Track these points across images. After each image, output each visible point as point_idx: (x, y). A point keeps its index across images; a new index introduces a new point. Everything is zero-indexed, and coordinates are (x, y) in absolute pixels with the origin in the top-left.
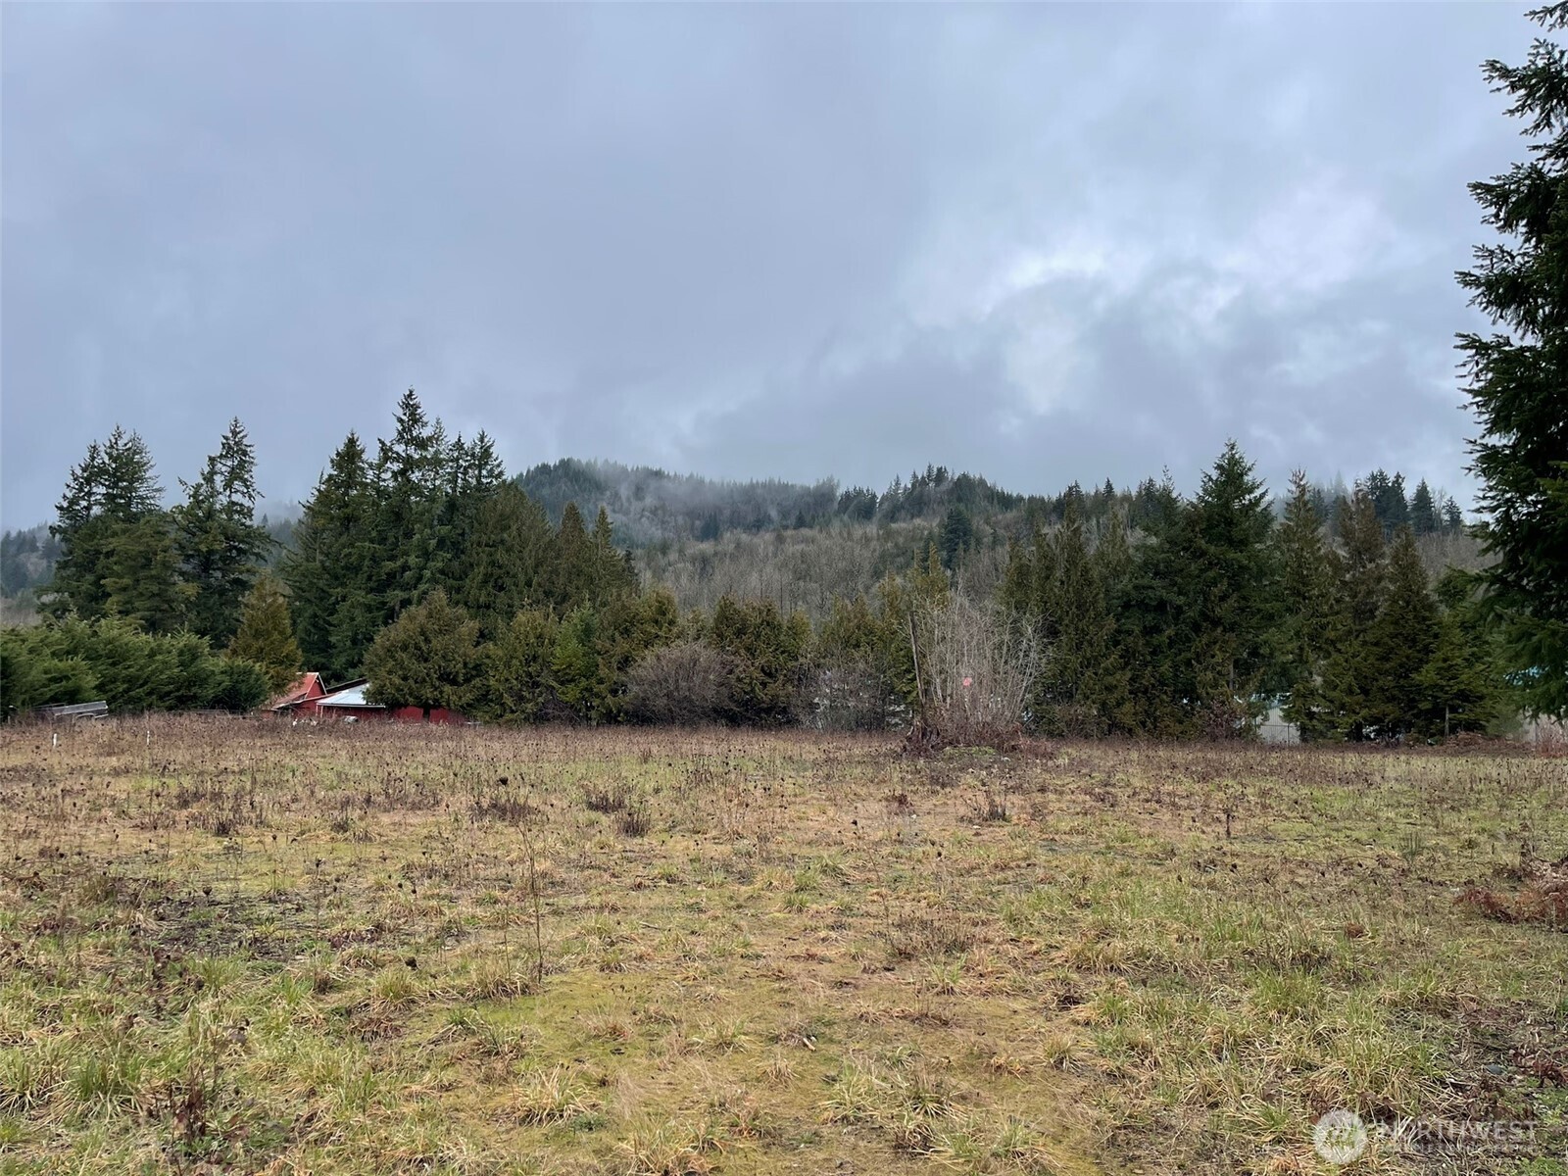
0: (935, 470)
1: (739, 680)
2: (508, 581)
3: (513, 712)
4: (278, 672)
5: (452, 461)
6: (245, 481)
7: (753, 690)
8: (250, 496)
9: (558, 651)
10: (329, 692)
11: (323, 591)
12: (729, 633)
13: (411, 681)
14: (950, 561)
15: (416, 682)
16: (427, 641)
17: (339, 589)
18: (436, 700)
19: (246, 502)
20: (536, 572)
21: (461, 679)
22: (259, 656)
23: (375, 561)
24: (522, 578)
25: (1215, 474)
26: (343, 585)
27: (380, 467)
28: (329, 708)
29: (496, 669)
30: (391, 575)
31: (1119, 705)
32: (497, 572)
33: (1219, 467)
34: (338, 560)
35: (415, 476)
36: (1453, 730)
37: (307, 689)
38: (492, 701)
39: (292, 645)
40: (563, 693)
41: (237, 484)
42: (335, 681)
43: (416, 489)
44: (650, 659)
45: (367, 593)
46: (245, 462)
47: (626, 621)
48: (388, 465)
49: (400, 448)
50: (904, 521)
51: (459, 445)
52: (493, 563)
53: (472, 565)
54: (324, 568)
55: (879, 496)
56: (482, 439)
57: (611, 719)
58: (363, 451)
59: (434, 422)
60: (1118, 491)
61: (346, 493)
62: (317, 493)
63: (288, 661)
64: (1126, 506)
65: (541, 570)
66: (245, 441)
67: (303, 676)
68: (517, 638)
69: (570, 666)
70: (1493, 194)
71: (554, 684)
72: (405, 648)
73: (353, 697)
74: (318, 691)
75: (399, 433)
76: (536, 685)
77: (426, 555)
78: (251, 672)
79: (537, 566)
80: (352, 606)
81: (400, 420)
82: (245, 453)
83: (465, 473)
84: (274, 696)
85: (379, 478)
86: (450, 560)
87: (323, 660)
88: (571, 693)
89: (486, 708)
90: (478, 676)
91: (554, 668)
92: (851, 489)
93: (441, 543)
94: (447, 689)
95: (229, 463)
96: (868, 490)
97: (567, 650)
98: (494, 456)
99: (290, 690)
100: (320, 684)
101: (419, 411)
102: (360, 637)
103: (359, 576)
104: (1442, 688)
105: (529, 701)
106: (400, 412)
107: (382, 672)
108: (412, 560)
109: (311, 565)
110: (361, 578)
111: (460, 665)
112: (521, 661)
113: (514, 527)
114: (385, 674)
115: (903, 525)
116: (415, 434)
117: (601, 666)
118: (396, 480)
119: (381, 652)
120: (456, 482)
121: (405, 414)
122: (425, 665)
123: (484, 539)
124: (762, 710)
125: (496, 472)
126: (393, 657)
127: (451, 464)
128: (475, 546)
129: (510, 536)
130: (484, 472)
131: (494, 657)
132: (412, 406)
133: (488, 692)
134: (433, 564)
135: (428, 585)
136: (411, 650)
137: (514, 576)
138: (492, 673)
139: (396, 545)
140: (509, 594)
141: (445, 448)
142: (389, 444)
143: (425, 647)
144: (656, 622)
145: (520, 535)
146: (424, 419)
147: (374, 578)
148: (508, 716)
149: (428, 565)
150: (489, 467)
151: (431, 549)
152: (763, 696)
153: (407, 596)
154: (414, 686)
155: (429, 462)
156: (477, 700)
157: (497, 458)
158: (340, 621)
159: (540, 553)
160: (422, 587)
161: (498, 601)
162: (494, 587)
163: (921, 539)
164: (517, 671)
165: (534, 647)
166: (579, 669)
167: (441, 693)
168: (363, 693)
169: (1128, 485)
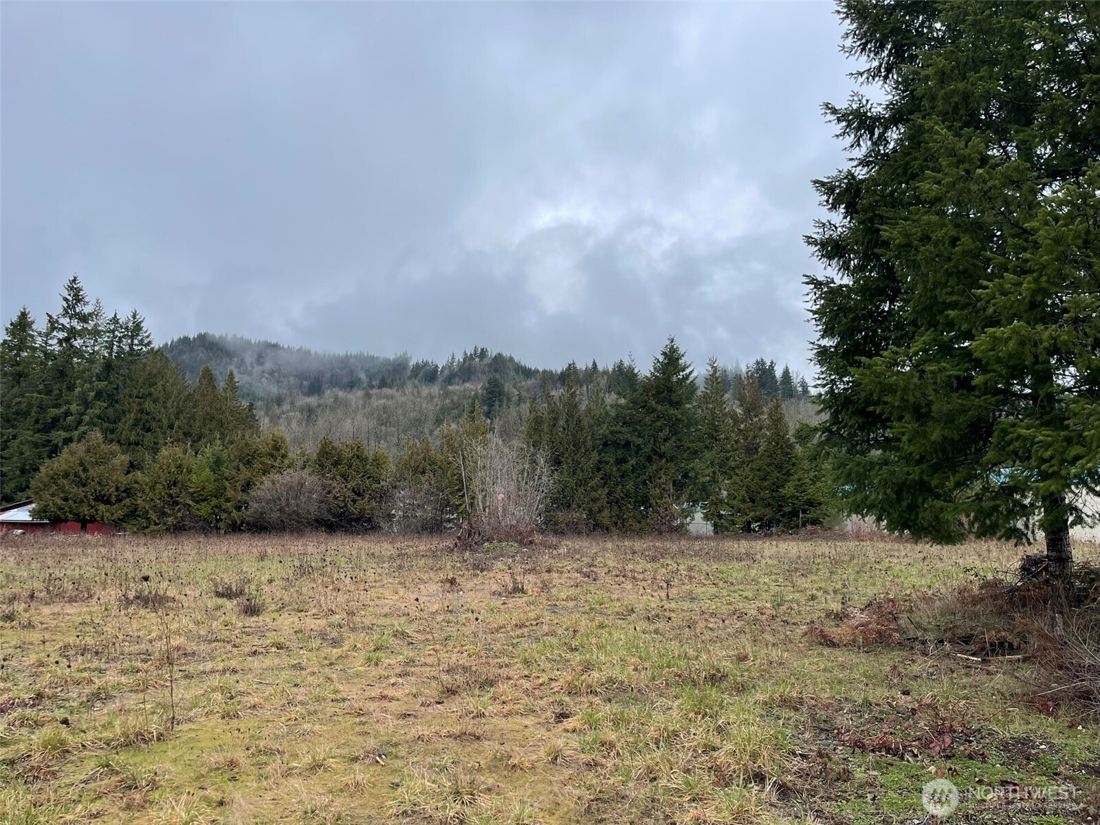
0: (479, 350)
1: (336, 498)
2: (154, 425)
3: (156, 524)
5: (109, 332)
7: (346, 505)
9: (194, 477)
12: (328, 464)
13: (70, 502)
14: (489, 413)
15: (75, 502)
16: (85, 470)
17: (10, 430)
18: (92, 516)
20: (177, 418)
21: (113, 499)
23: (41, 409)
24: (165, 422)
25: (661, 358)
26: (14, 427)
27: (47, 335)
29: (143, 492)
30: (56, 420)
31: (600, 511)
32: (145, 417)
33: (664, 354)
34: (10, 407)
35: (78, 343)
36: (804, 524)
38: (139, 516)
40: (198, 509)
42: (6, 502)
43: (78, 353)
44: (267, 483)
45: (35, 433)
47: (249, 455)
48: (55, 333)
49: (65, 321)
50: (458, 385)
51: (115, 320)
52: (142, 411)
53: (124, 412)
55: (440, 367)
56: (134, 317)
57: (235, 528)
58: (33, 322)
59: (94, 302)
60: (600, 368)
61: (18, 355)
64: (606, 377)
65: (181, 416)
68: (161, 468)
69: (204, 488)
70: (827, 187)
71: (191, 503)
72: (66, 476)
73: (21, 515)
75: (65, 309)
76: (177, 503)
77: (86, 404)
79: (178, 413)
80: (22, 443)
81: (66, 300)
83: (120, 341)
85: (46, 343)
86: (106, 408)
88: (204, 510)
89: (134, 522)
90: (128, 497)
91: (191, 490)
92: (420, 361)
93: (99, 395)
94: (102, 507)
96: (432, 362)
97: (201, 477)
98: (144, 329)
101: (81, 293)
103: (28, 420)
104: (797, 498)
105: (170, 516)
106: (65, 293)
107: (46, 495)
108: (74, 408)
110: (30, 421)
111: (113, 489)
112: (163, 486)
113: (160, 384)
114: (48, 496)
115: (457, 387)
116: (77, 310)
117: (228, 489)
118: (61, 345)
119: (46, 479)
120: (112, 348)
121: (70, 295)
122: (83, 489)
123: (135, 392)
124: (353, 520)
125: (146, 342)
126: (55, 483)
127: (108, 334)
128: (127, 397)
129: (157, 390)
130: (136, 342)
131: (141, 482)
132: (76, 289)
133: (136, 510)
134: (91, 411)
135: (87, 427)
136: (71, 477)
137: (159, 421)
138: (139, 495)
139: (60, 396)
140: (155, 434)
141: (103, 322)
142: (55, 318)
143: (83, 475)
144: (272, 456)
145: (164, 390)
146: (86, 299)
147: (40, 422)
148: (152, 527)
149: (87, 411)
150: (140, 338)
151: (90, 399)
152: (354, 509)
153: (69, 436)
154: (73, 506)
155: (89, 332)
156: (127, 516)
157: (147, 331)
158: (11, 454)
159: (181, 403)
160: (82, 429)
161: (145, 439)
162: (142, 429)
163: (469, 398)
164: (160, 493)
165: (174, 475)
166: (211, 491)
167: (96, 510)
168: (30, 511)
169: (606, 364)
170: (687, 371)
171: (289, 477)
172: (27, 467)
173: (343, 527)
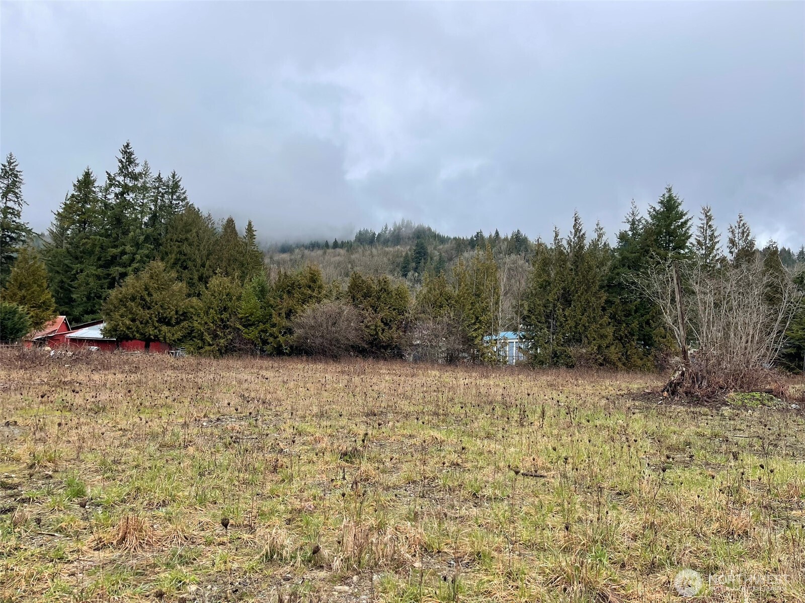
0: (405, 221)
1: (367, 327)
2: (190, 264)
3: (210, 345)
4: (37, 314)
5: (154, 189)
6: (15, 193)
7: (377, 334)
8: (19, 204)
9: (243, 304)
10: (73, 329)
11: (68, 266)
12: (359, 296)
13: (137, 322)
14: (417, 268)
15: (141, 323)
16: (150, 295)
17: (79, 265)
18: (156, 336)
19: (16, 207)
20: (208, 259)
21: (173, 321)
22: (22, 301)
23: (102, 249)
24: (199, 261)
26: (81, 263)
27: (107, 190)
28: (73, 340)
29: (199, 315)
30: (114, 257)
32: (183, 257)
34: (78, 247)
35: (130, 197)
37: (57, 327)
38: (195, 337)
39: (47, 295)
40: (246, 333)
41: (10, 196)
42: (77, 322)
43: (129, 205)
44: (309, 311)
45: (97, 268)
46: (16, 181)
47: (288, 286)
48: (113, 188)
49: (120, 179)
50: (391, 247)
51: (159, 179)
52: (180, 253)
53: (167, 253)
54: (68, 252)
56: (174, 176)
57: (279, 352)
58: (95, 181)
59: (143, 164)
60: (502, 236)
61: (83, 206)
62: (64, 206)
63: (44, 306)
64: (506, 243)
65: (211, 257)
66: (17, 168)
67: (55, 318)
68: (212, 295)
69: (251, 314)
71: (240, 327)
72: (133, 299)
73: (94, 332)
74: (64, 326)
75: (120, 169)
76: (226, 327)
77: (138, 246)
78: (15, 312)
79: (208, 255)
80: (87, 276)
81: (121, 162)
82: (16, 176)
83: (163, 197)
84: (33, 331)
85: (105, 198)
86: (153, 249)
87: (67, 309)
88: (252, 334)
89: (191, 341)
90: (185, 320)
91: (240, 316)
92: (362, 230)
93: (147, 239)
94: (164, 328)
95: (6, 182)
96: (371, 231)
97: (249, 304)
98: (181, 187)
99: (46, 327)
100: (66, 323)
101: (133, 156)
102: (92, 295)
103: (92, 257)
105: (222, 338)
106: (120, 156)
107: (117, 315)
108: (128, 248)
109: (59, 250)
110: (94, 258)
111: (173, 312)
112: (216, 311)
113: (194, 231)
114: (118, 317)
115: (391, 249)
116: (130, 170)
117: (274, 316)
118: (118, 198)
119: (115, 302)
120: (157, 201)
121: (124, 158)
122: (148, 311)
123: (175, 237)
124: (383, 346)
125: (182, 197)
126: (125, 306)
127: (154, 190)
128: (169, 241)
129: (192, 236)
130: (175, 197)
131: (196, 307)
132: (129, 153)
133: (192, 331)
134: (141, 251)
135: (138, 264)
136: (138, 300)
137: (194, 260)
138: (195, 318)
139: (116, 239)
140: (191, 272)
141: (150, 181)
142: (113, 176)
143: (148, 299)
144: (310, 287)
145: (198, 236)
146: (137, 162)
147: (102, 259)
148: (207, 348)
149: (138, 252)
150: (178, 194)
151: (140, 242)
152: (383, 337)
153: (125, 271)
154: (140, 326)
155: (139, 189)
156: (185, 337)
157: (183, 189)
158: (79, 285)
159: (211, 247)
160: (135, 265)
161: (184, 275)
162: (180, 267)
163: (401, 257)
164: (213, 318)
165: (225, 301)
166: (258, 317)
167: (160, 331)
168: (101, 330)
169: (506, 233)
170: (685, 218)
171: (329, 306)
173: (373, 352)
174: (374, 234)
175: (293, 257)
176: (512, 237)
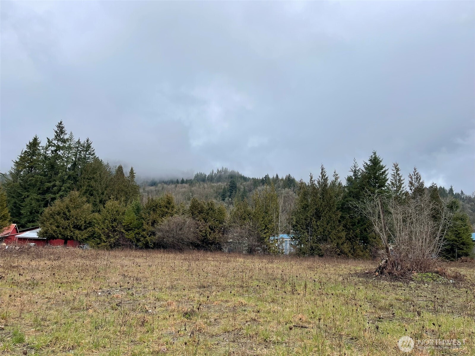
0: (224, 168)
1: (201, 231)
2: (95, 192)
3: (105, 242)
5: (75, 148)
7: (206, 235)
9: (126, 217)
10: (20, 232)
11: (19, 193)
12: (196, 212)
13: (60, 228)
14: (230, 196)
15: (63, 229)
16: (69, 211)
17: (26, 193)
18: (71, 237)
20: (106, 190)
21: (83, 227)
23: (41, 183)
24: (100, 191)
26: (27, 191)
27: (46, 148)
28: (20, 239)
29: (98, 224)
30: (48, 188)
31: (342, 244)
32: (91, 189)
34: (27, 182)
35: (60, 153)
36: (459, 256)
37: (10, 231)
38: (95, 237)
39: (6, 211)
40: (127, 235)
42: (23, 228)
43: (60, 157)
44: (166, 222)
45: (38, 195)
47: (154, 206)
48: (50, 147)
49: (55, 142)
51: (79, 142)
52: (89, 186)
53: (81, 186)
54: (21, 185)
56: (88, 141)
57: (147, 247)
58: (39, 143)
59: (70, 133)
60: (280, 177)
61: (31, 158)
62: (20, 158)
63: (4, 218)
64: (282, 182)
65: (108, 189)
67: (10, 225)
68: (107, 211)
69: (131, 223)
71: (124, 231)
72: (59, 214)
73: (33, 234)
74: (16, 232)
75: (56, 136)
76: (115, 231)
77: (63, 181)
79: (106, 187)
80: (31, 199)
81: (56, 132)
83: (80, 153)
85: (45, 153)
86: (73, 184)
87: (17, 220)
88: (131, 235)
89: (93, 240)
90: (90, 227)
91: (124, 224)
92: (198, 173)
93: (69, 177)
94: (77, 232)
96: (204, 173)
97: (129, 217)
98: (92, 147)
99: (4, 231)
100: (16, 228)
101: (64, 129)
104: (456, 241)
105: (112, 238)
106: (56, 129)
107: (48, 224)
108: (57, 183)
109: (15, 184)
110: (36, 189)
111: (83, 222)
112: (109, 221)
113: (98, 173)
115: (215, 184)
116: (61, 137)
117: (144, 224)
118: (53, 153)
119: (47, 215)
120: (77, 155)
121: (58, 130)
122: (67, 221)
123: (86, 176)
124: (210, 243)
125: (92, 153)
126: (53, 218)
127: (75, 149)
128: (83, 179)
129: (96, 176)
130: (87, 153)
131: (97, 219)
132: (61, 127)
133: (94, 233)
134: (65, 185)
135: (63, 193)
136: (62, 215)
137: (97, 191)
138: (96, 225)
139: (51, 177)
140: (95, 197)
141: (73, 143)
142: (51, 140)
143: (68, 214)
144: (166, 207)
145: (100, 176)
146: (66, 132)
147: (41, 189)
148: (103, 244)
149: (64, 185)
150: (89, 151)
151: (65, 179)
152: (210, 237)
153: (54, 196)
154: (62, 230)
155: (66, 148)
156: (89, 237)
157: (93, 148)
158: (26, 205)
159: (108, 183)
160: (61, 193)
161: (90, 199)
162: (89, 194)
163: (221, 189)
164: (107, 225)
165: (115, 215)
166: (135, 225)
167: (74, 233)
168: (37, 233)
169: (282, 176)
170: (384, 169)
171: (178, 218)
172: (33, 211)
173: (204, 247)
174: (206, 175)
175: (157, 189)
176: (286, 178)
